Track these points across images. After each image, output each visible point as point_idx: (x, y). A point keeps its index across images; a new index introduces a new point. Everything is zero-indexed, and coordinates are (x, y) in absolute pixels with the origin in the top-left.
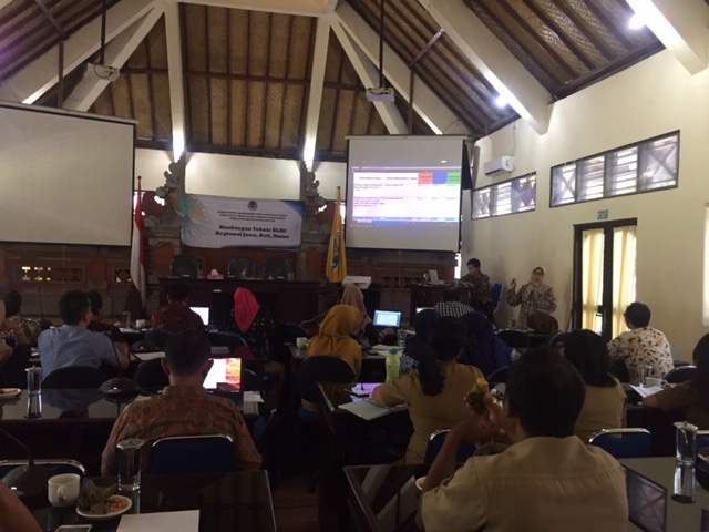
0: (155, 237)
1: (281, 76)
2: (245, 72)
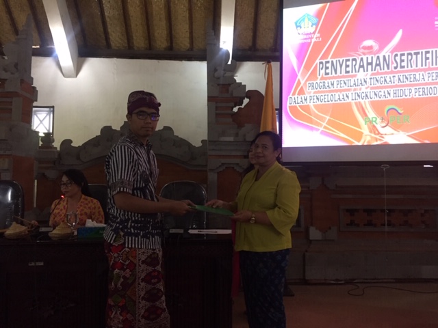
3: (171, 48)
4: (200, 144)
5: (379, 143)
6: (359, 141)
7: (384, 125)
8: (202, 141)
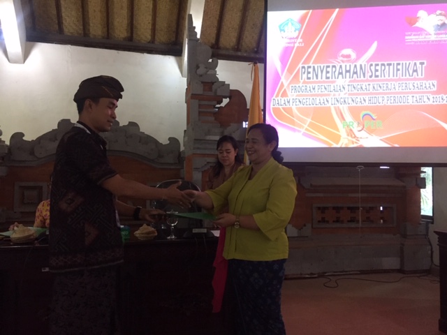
4: (168, 142)
5: (355, 145)
6: (337, 143)
7: (360, 129)
8: (170, 139)
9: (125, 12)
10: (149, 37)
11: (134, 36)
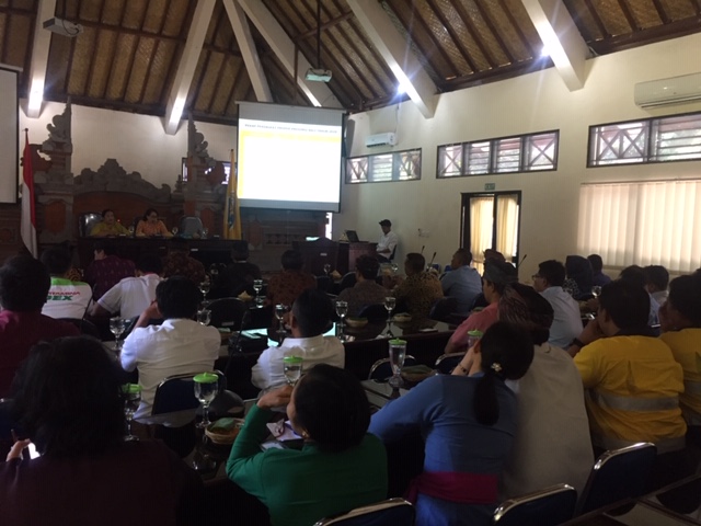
0: (43, 194)
1: (155, 31)
2: (117, 23)
3: (122, 99)
4: (161, 187)
8: (163, 185)
9: (122, 81)
10: (138, 99)
11: (126, 98)
